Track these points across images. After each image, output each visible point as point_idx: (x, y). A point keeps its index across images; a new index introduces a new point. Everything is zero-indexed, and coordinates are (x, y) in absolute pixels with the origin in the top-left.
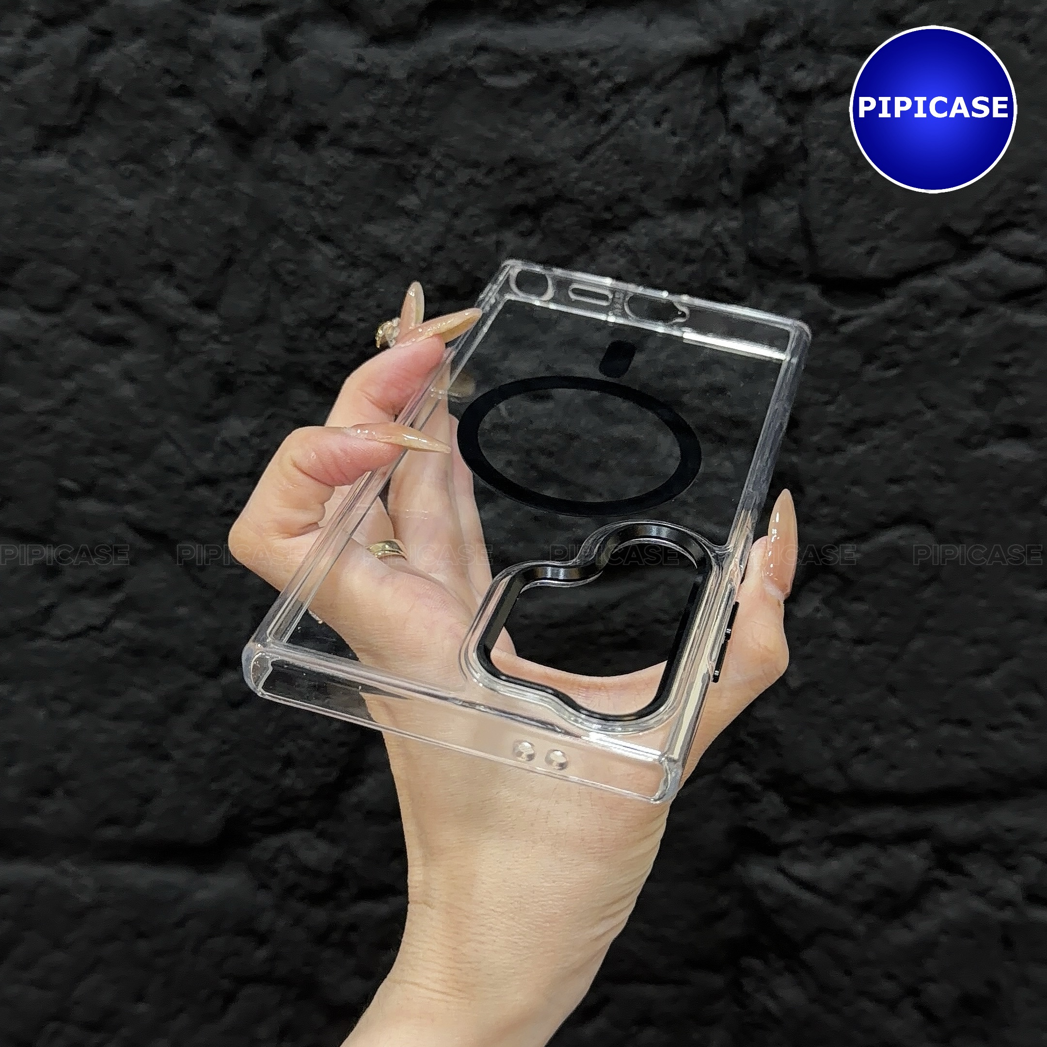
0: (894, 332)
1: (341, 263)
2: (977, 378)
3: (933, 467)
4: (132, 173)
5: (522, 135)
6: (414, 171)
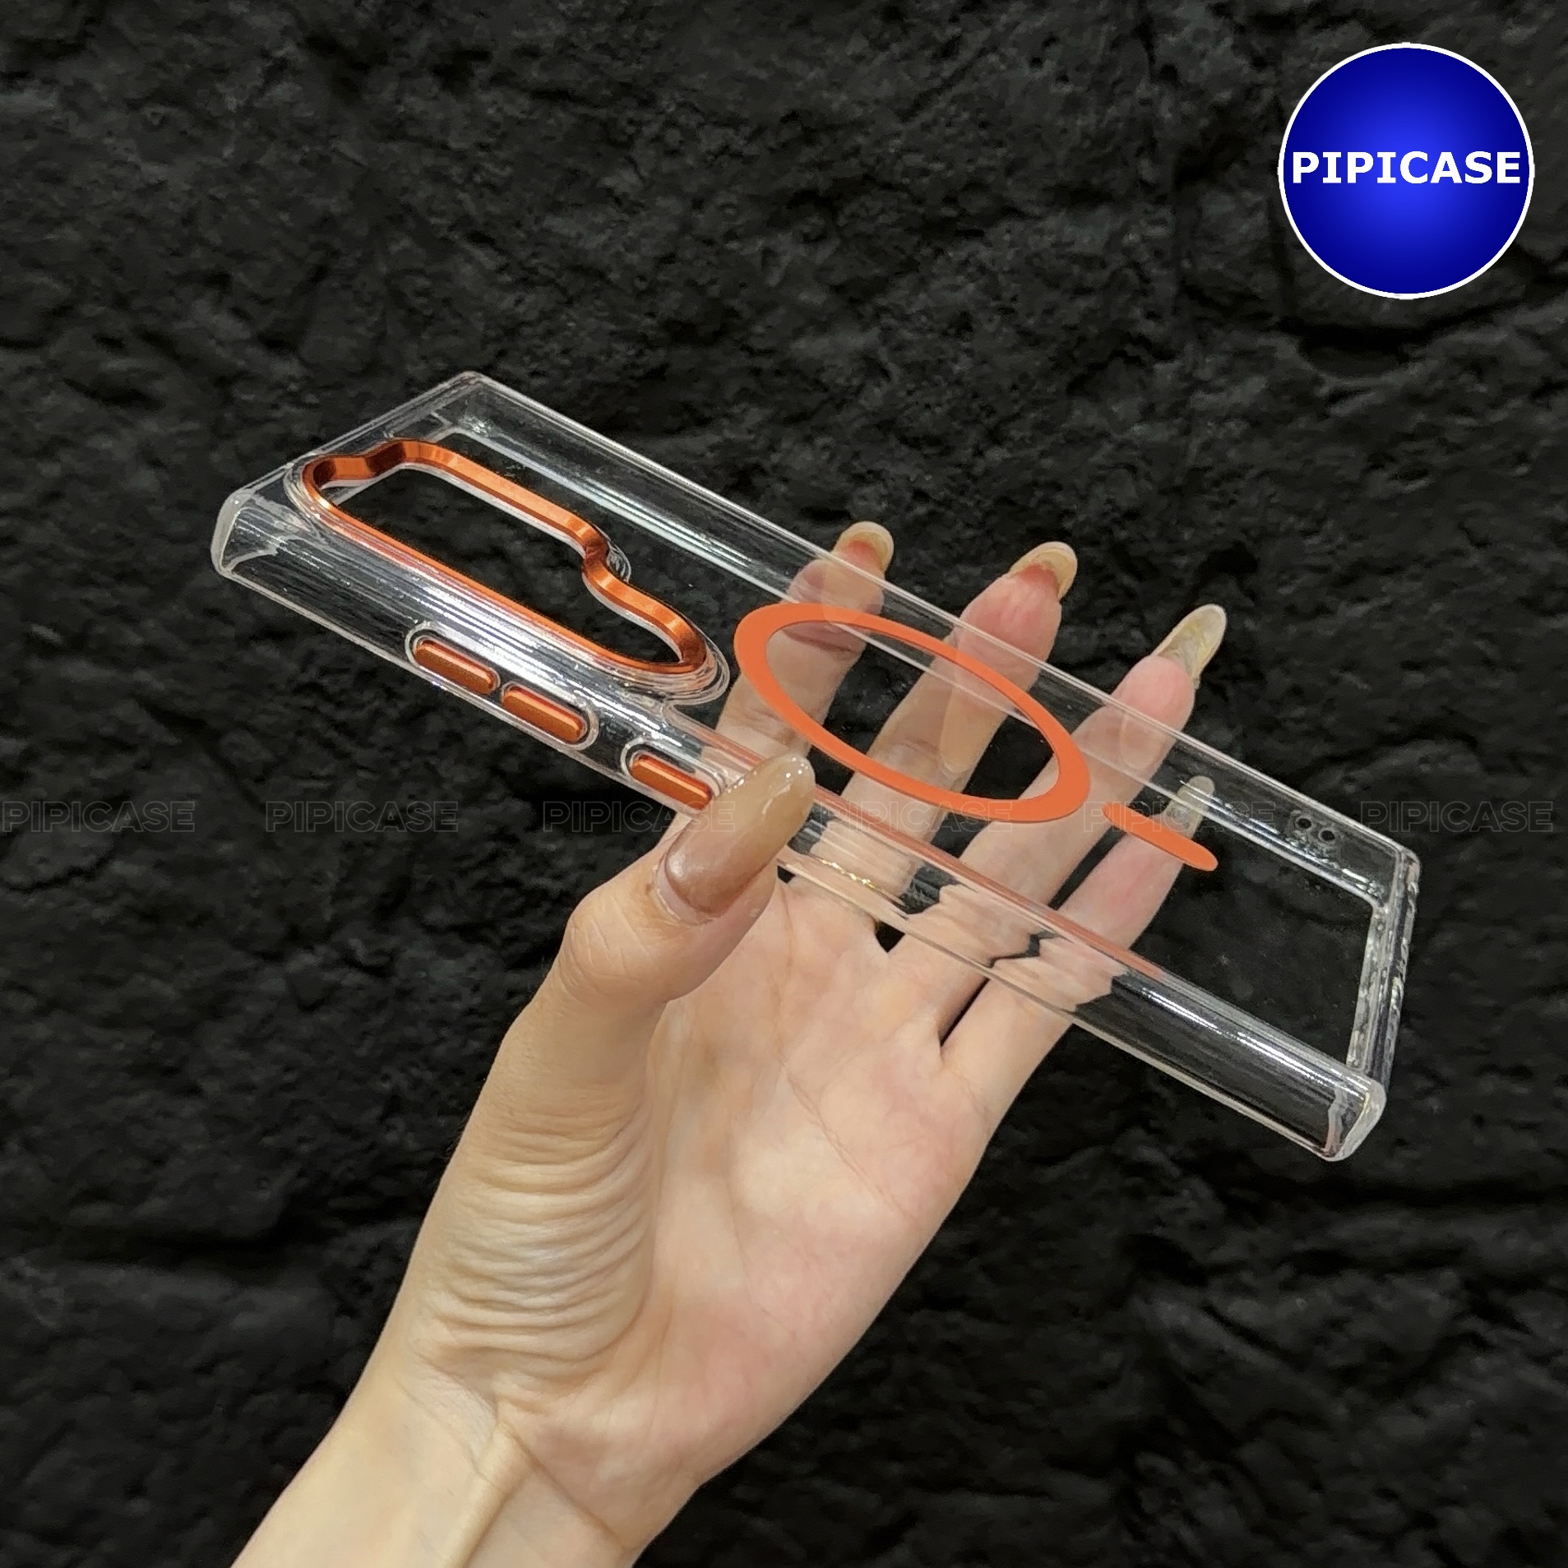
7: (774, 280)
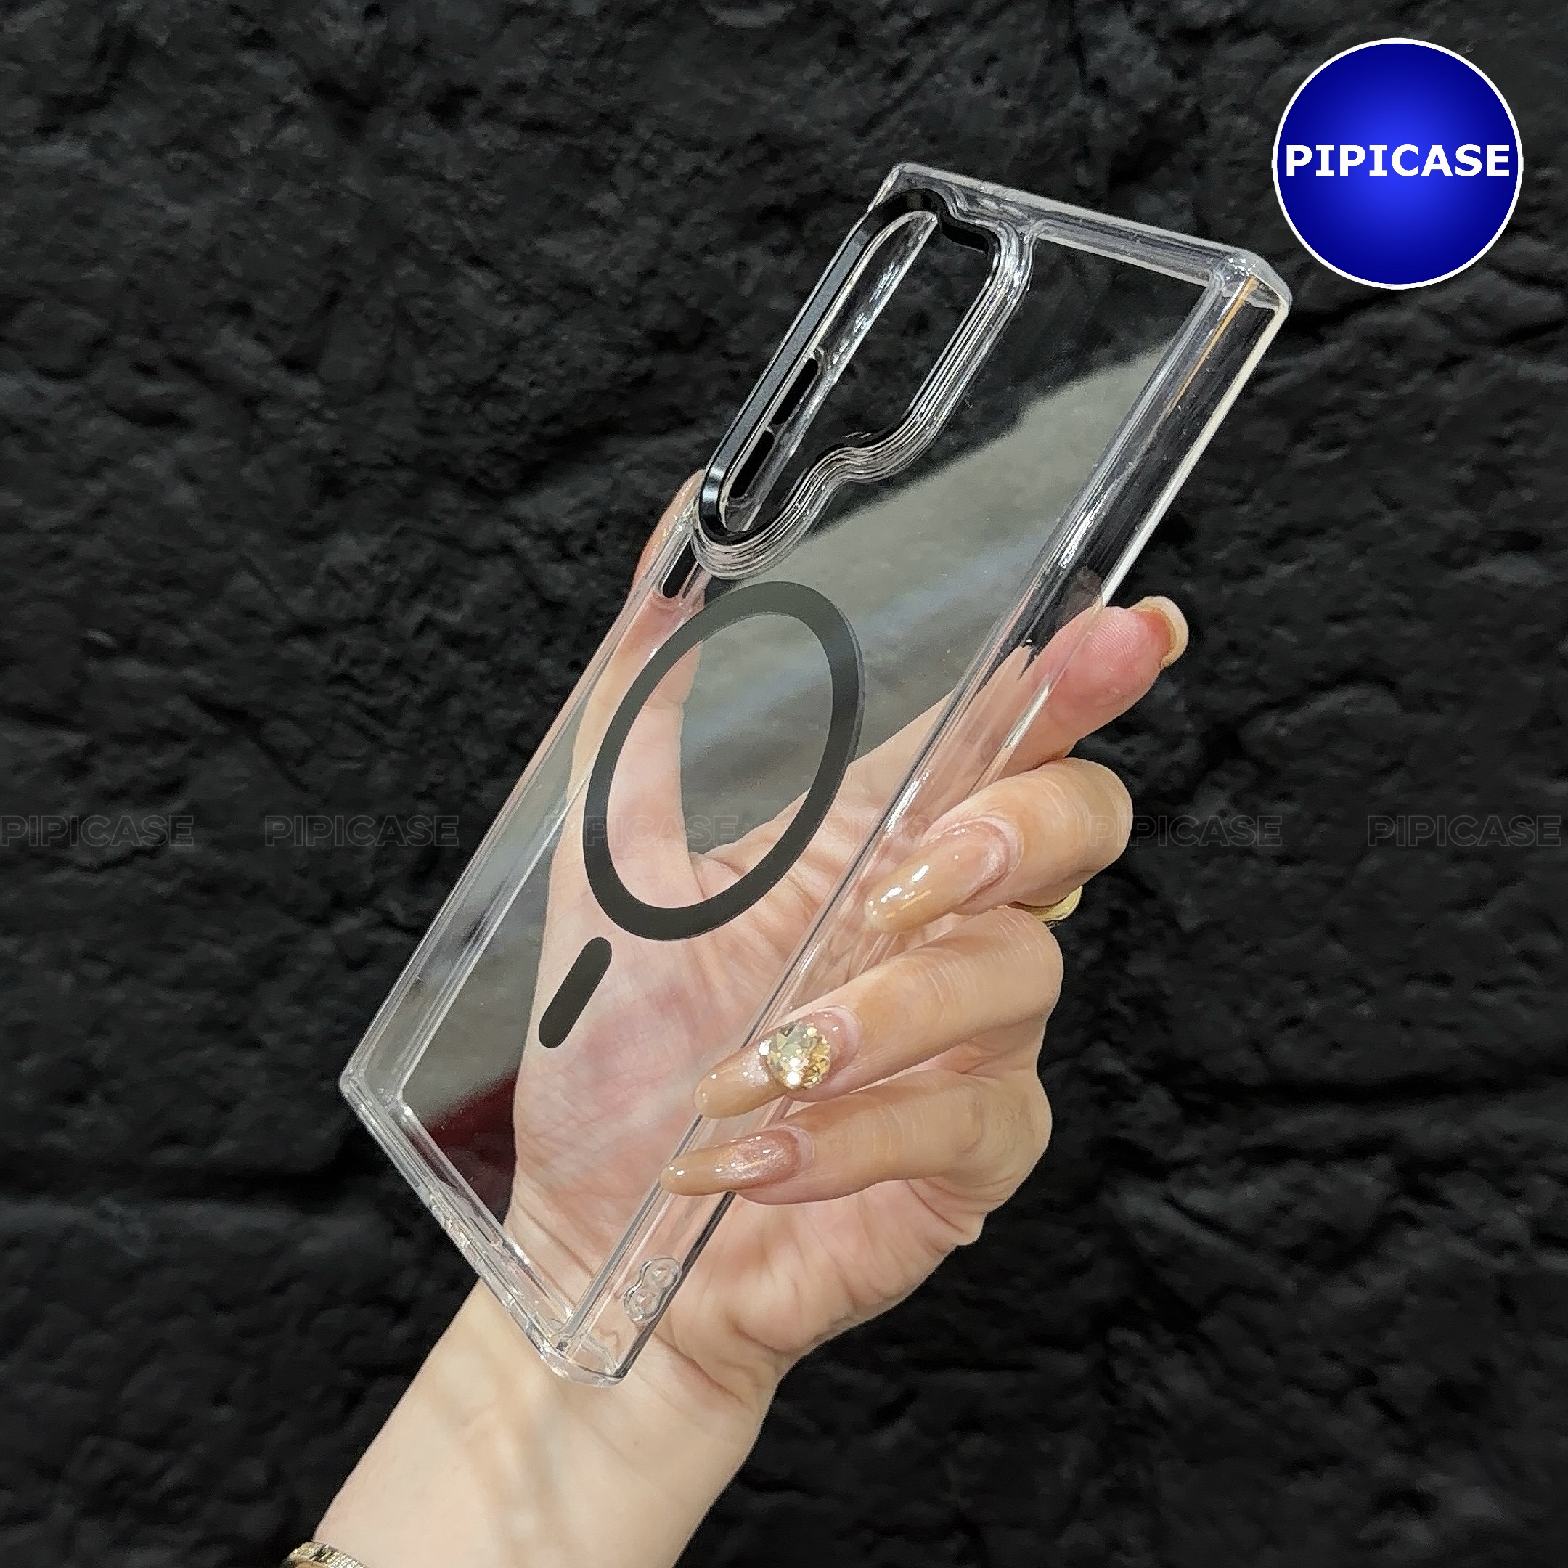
0: (1337, 392)
1: (503, 298)
2: (1461, 462)
3: (1397, 597)
4: (186, 165)
5: (775, 99)
6: (612, 157)
7: (747, 288)
